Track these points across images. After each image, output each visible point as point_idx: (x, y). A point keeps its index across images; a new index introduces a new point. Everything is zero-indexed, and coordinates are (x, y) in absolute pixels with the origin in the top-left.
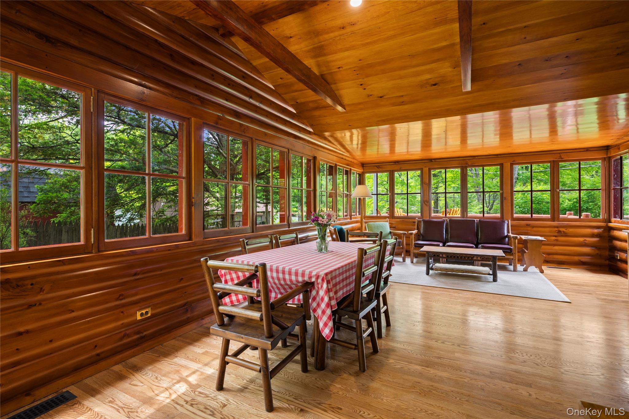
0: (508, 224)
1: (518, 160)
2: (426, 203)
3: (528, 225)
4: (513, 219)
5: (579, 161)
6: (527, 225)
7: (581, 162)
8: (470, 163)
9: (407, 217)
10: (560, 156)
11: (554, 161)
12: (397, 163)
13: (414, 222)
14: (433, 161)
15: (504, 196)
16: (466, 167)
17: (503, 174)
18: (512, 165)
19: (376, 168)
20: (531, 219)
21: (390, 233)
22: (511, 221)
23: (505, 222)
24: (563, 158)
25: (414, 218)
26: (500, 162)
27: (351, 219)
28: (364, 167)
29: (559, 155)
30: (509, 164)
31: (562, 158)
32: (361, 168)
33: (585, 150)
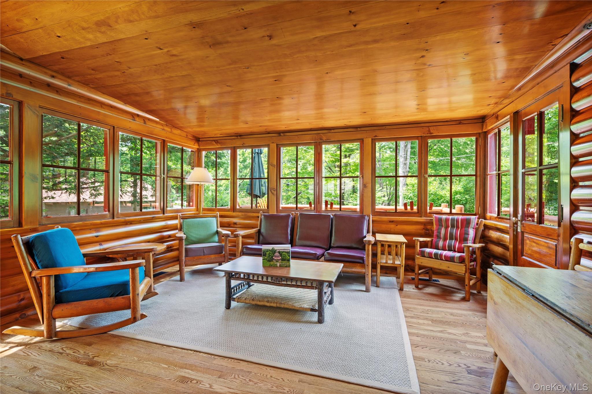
0: (369, 221)
1: (381, 134)
2: (273, 191)
4: (375, 214)
5: (451, 137)
6: (390, 222)
7: (453, 138)
8: (324, 138)
9: (251, 211)
10: (429, 131)
11: (421, 136)
12: (239, 137)
14: (282, 134)
15: (364, 182)
16: (321, 144)
17: (363, 153)
18: (374, 141)
19: (214, 143)
20: (396, 214)
21: (217, 232)
22: (372, 216)
23: (365, 218)
24: (433, 133)
25: (258, 211)
26: (359, 136)
27: (164, 214)
28: (200, 142)
29: (428, 129)
30: (370, 140)
31: (431, 133)
32: (196, 144)
33: (458, 122)
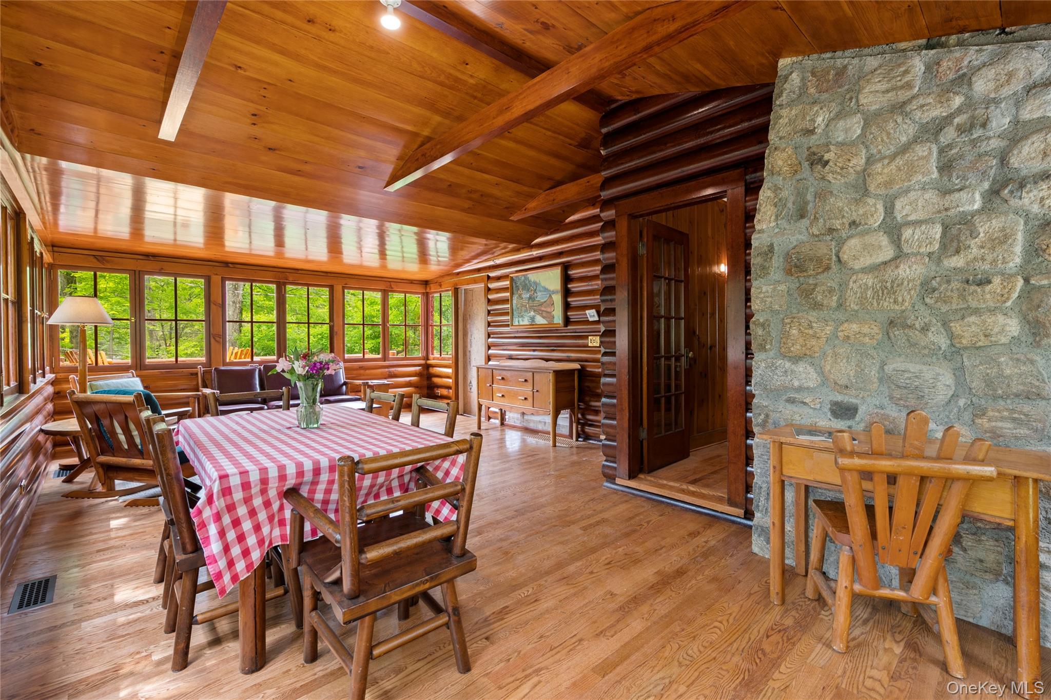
1: (352, 283)
2: (218, 339)
3: (361, 368)
4: (345, 361)
5: (405, 293)
7: (406, 295)
8: (291, 279)
9: (176, 365)
10: (391, 285)
12: (151, 258)
13: (197, 374)
15: (335, 329)
16: (285, 284)
17: (333, 300)
18: (344, 288)
19: (95, 260)
20: (363, 360)
24: (393, 288)
25: (194, 365)
26: (329, 282)
29: (389, 284)
30: (341, 287)
33: (410, 282)
